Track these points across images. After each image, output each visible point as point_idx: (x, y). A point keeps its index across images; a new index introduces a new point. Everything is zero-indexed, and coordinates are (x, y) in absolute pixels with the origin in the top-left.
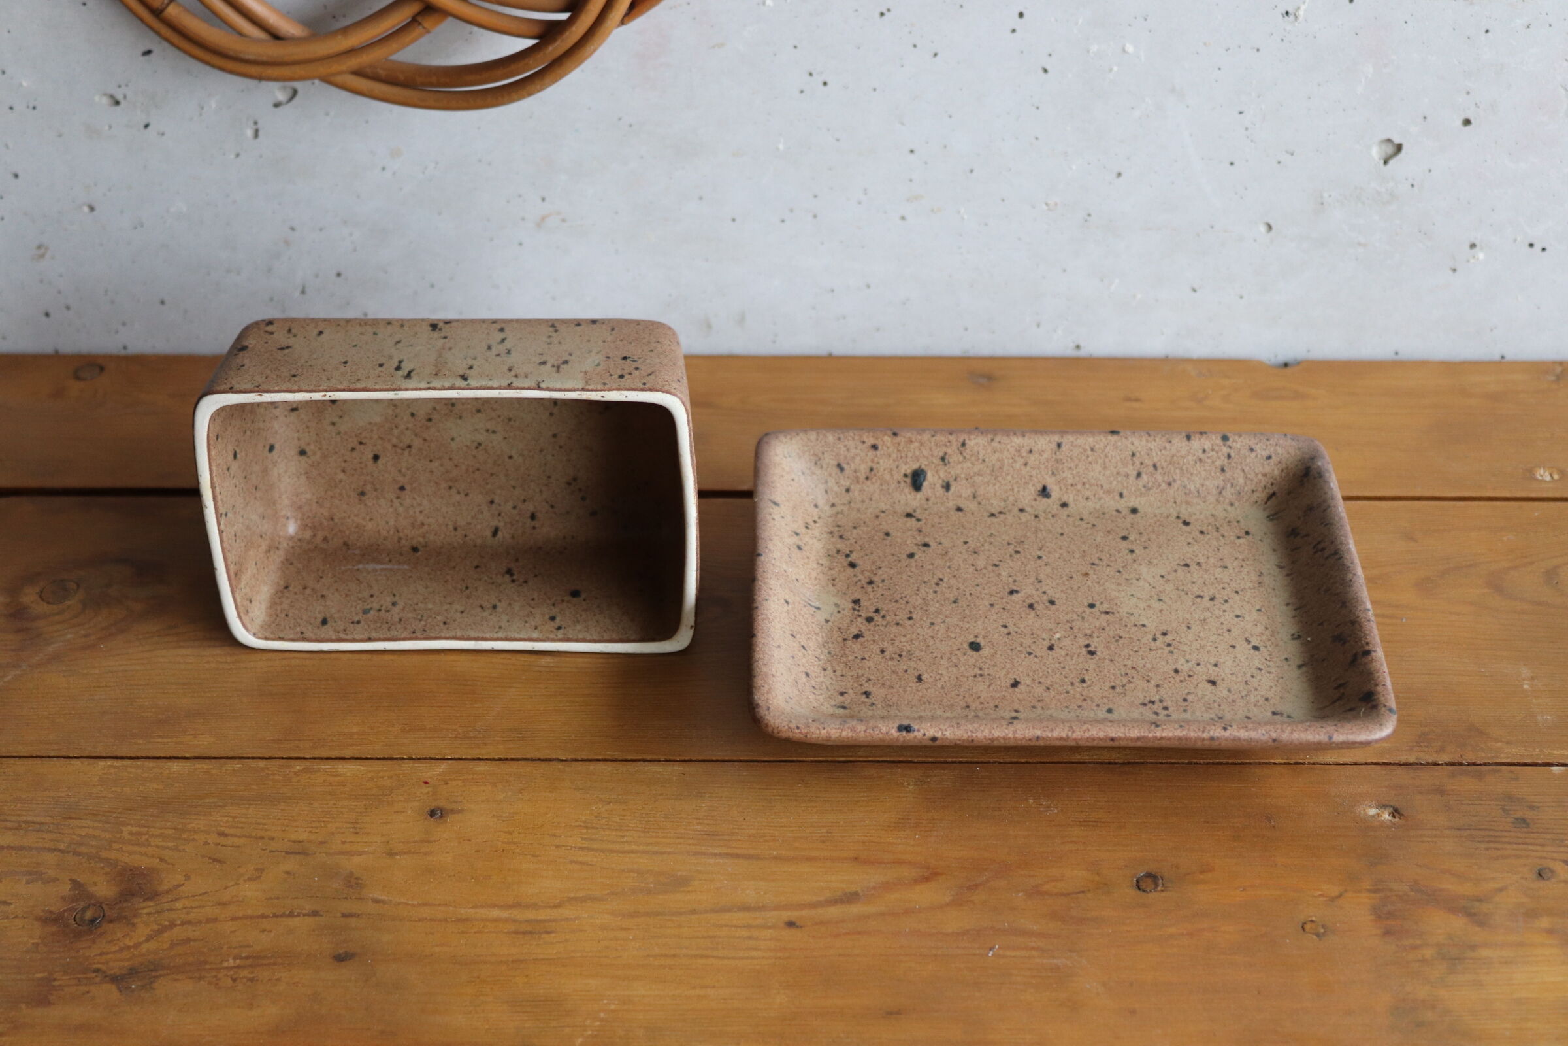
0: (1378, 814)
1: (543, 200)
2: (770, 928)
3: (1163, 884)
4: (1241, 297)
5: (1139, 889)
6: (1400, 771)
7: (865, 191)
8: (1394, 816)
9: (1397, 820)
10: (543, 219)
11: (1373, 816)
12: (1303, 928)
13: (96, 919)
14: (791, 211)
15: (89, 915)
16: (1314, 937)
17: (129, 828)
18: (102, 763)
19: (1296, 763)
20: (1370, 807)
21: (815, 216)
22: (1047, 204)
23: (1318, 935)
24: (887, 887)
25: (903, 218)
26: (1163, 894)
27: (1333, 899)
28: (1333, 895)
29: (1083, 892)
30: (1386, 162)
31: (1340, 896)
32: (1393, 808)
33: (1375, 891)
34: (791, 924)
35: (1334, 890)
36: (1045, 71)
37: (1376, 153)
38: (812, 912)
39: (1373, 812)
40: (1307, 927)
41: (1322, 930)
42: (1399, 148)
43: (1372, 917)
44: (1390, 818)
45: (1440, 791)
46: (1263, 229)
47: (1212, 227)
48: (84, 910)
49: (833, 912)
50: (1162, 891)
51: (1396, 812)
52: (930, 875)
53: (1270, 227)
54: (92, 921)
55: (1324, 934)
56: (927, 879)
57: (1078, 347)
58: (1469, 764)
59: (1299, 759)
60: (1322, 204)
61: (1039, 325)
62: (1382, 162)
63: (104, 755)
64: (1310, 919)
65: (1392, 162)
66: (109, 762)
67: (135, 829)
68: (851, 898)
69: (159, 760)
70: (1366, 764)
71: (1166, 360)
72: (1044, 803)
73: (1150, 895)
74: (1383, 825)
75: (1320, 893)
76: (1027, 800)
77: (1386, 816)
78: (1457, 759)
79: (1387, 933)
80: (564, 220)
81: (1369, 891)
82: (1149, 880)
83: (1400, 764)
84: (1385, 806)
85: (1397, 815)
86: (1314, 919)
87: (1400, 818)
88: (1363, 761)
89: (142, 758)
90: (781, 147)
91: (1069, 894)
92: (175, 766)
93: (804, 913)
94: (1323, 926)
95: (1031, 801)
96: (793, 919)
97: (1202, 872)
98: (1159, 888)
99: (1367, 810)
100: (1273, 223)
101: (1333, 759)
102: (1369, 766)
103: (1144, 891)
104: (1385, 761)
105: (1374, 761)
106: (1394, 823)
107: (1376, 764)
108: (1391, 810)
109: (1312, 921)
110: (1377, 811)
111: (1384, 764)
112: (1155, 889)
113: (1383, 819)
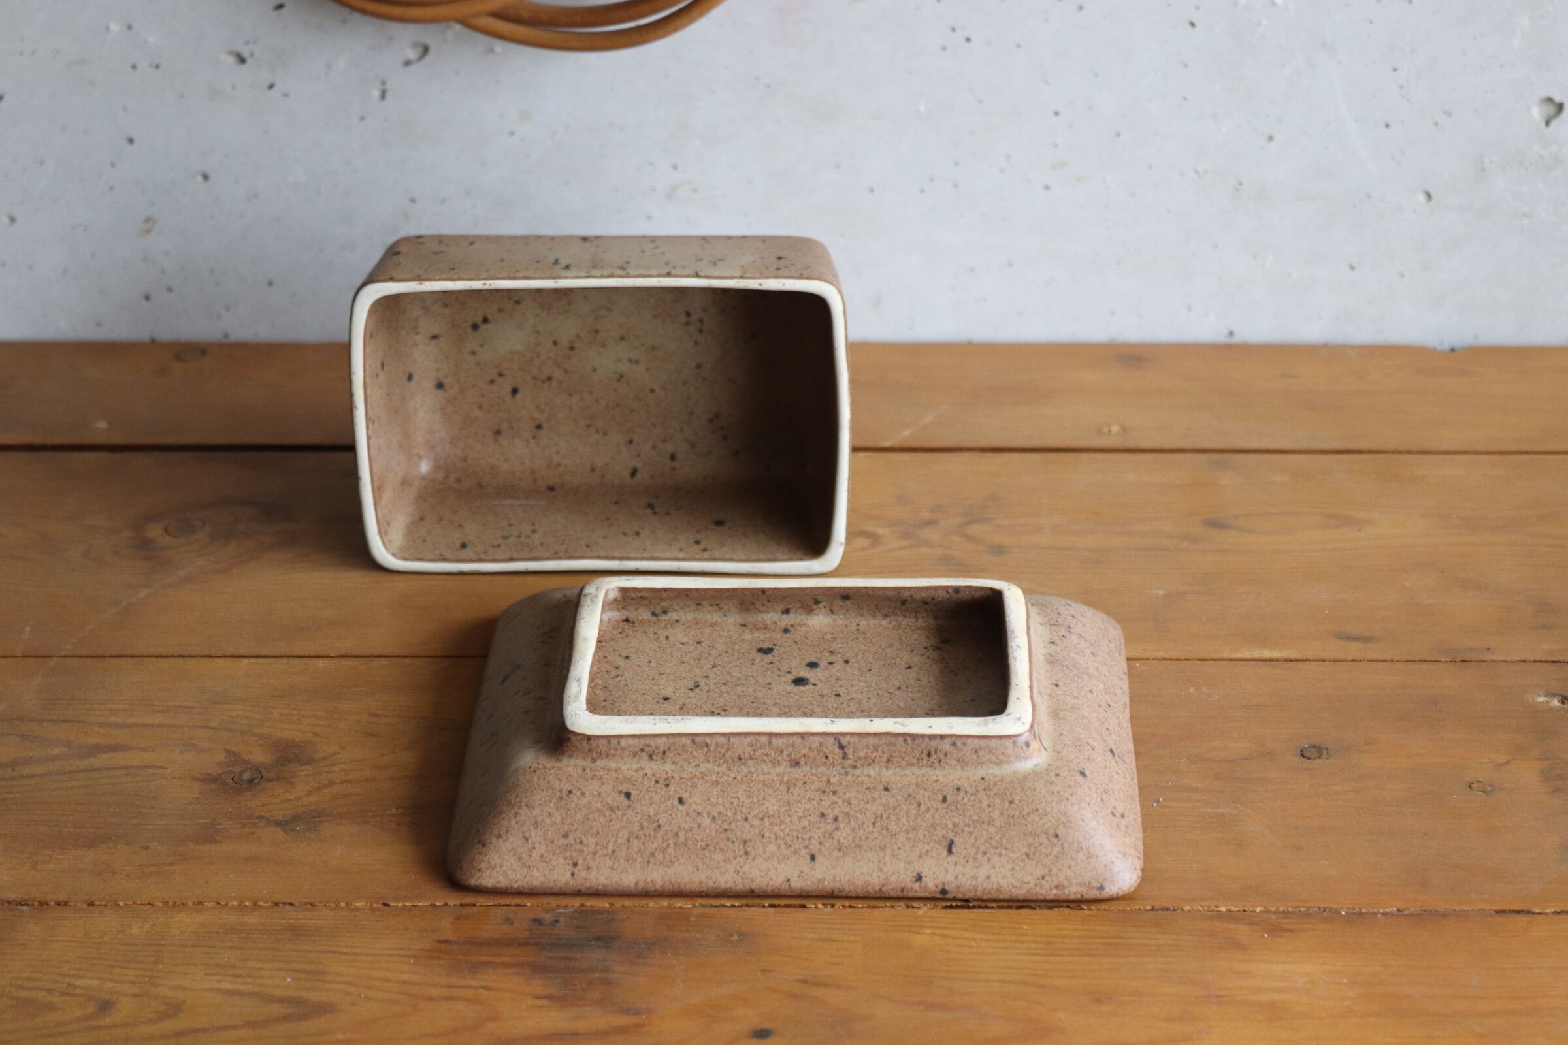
0: (1547, 702)
1: (675, 167)
3: (1328, 754)
4: (1403, 276)
5: (1304, 757)
7: (1008, 157)
8: (1563, 703)
10: (674, 189)
11: (1543, 702)
12: (1470, 787)
13: (255, 779)
14: (932, 179)
15: (246, 776)
16: (1482, 793)
17: (280, 710)
18: (245, 661)
19: (1463, 661)
20: (1539, 695)
21: (956, 186)
22: (1197, 172)
23: (1484, 792)
25: (1047, 188)
26: (1327, 761)
27: (1501, 765)
28: (1501, 761)
29: (1247, 759)
30: (1548, 123)
31: (1508, 762)
32: (1560, 695)
33: (1544, 759)
35: (1503, 758)
36: (1192, 25)
37: (1537, 113)
39: (1541, 699)
40: (1474, 786)
41: (1490, 789)
42: (1560, 107)
43: (1541, 779)
44: (1560, 704)
46: (1422, 198)
47: (1369, 197)
48: (242, 773)
50: (1327, 758)
51: (1565, 700)
53: (1429, 196)
54: (251, 781)
55: (1491, 791)
57: (1231, 334)
59: (1467, 656)
60: (1483, 170)
61: (1189, 309)
62: (1543, 123)
63: (247, 654)
64: (1477, 780)
65: (1554, 123)
66: (253, 660)
67: (285, 711)
69: (304, 659)
70: (1534, 661)
71: (1325, 347)
72: (1206, 691)
73: (1315, 761)
74: (1552, 710)
75: (1487, 760)
76: (1189, 688)
77: (1556, 703)
79: (1556, 790)
80: (695, 191)
81: (1539, 759)
82: (1313, 750)
84: (1554, 695)
85: (1566, 702)
86: (1481, 780)
88: (1532, 658)
89: (286, 656)
90: (922, 109)
91: (1232, 760)
92: (321, 663)
94: (1490, 785)
95: (1192, 690)
97: (1366, 744)
98: (1324, 756)
99: (1536, 699)
100: (1432, 192)
101: (1500, 658)
102: (1538, 664)
103: (1308, 758)
104: (1555, 659)
105: (1543, 660)
106: (1563, 708)
107: (1544, 662)
108: (1560, 698)
109: (1479, 782)
110: (1546, 699)
111: (1553, 662)
112: (1320, 757)
113: (1552, 705)
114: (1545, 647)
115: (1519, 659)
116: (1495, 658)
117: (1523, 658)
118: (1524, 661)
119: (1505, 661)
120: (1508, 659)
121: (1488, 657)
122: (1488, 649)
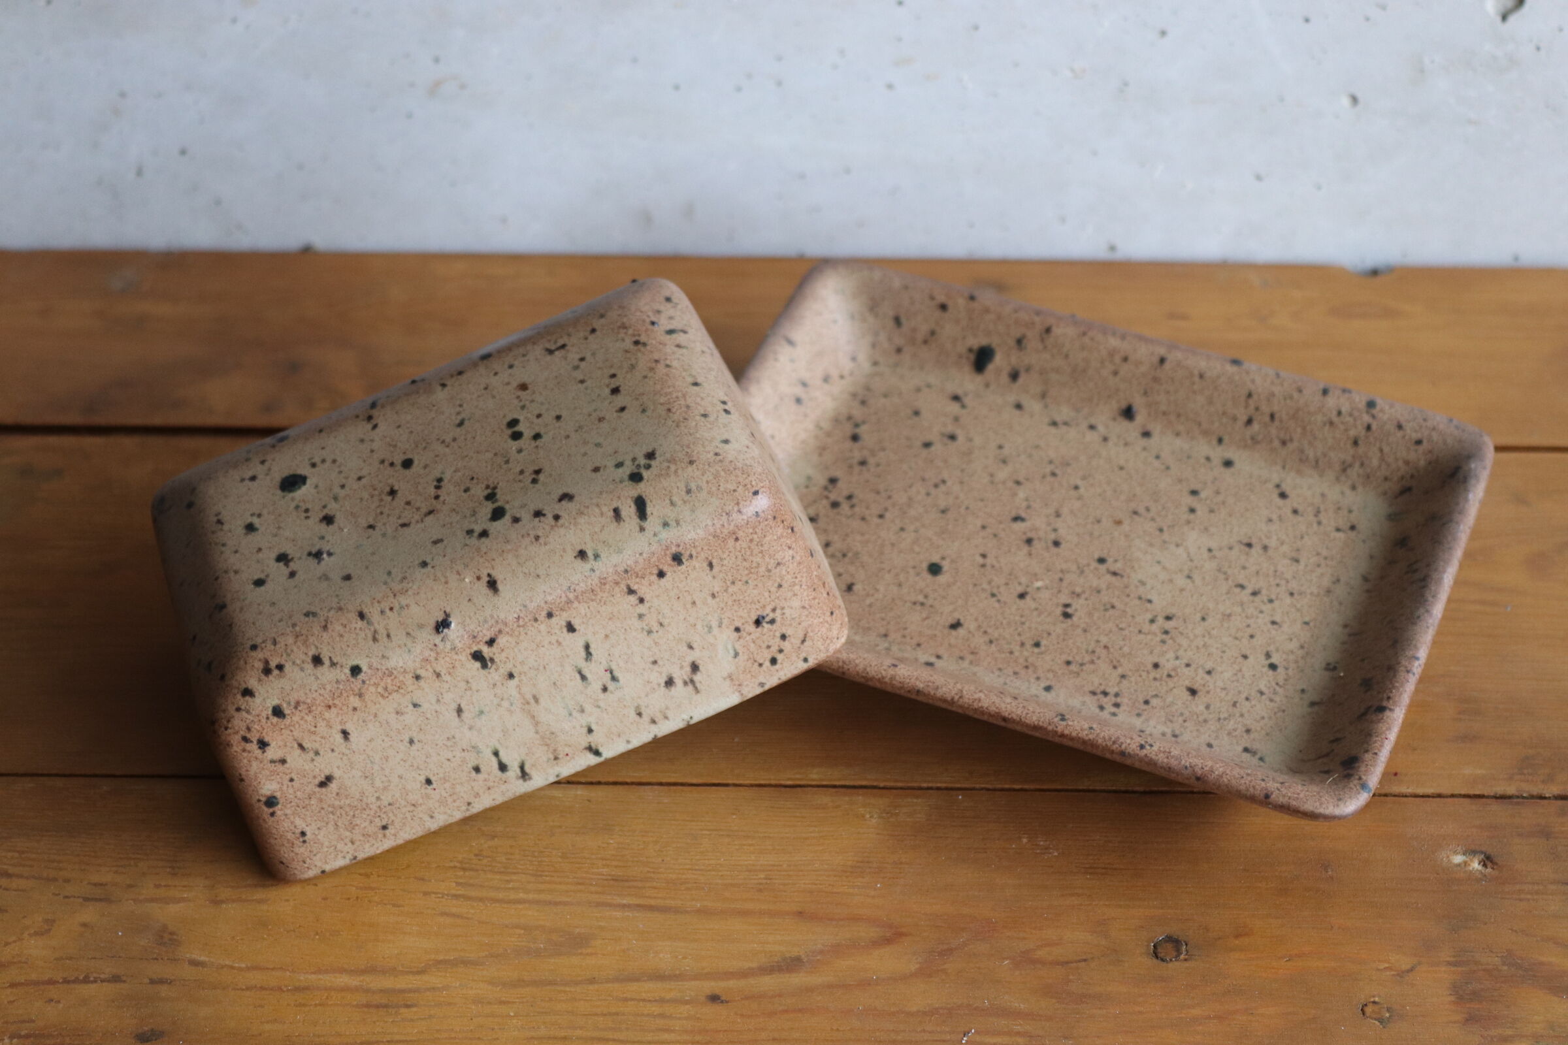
0: (1465, 863)
2: (687, 1002)
3: (1187, 951)
5: (1157, 957)
6: (1495, 806)
8: (1485, 865)
9: (1489, 870)
11: (1459, 865)
12: (1363, 1011)
16: (1377, 1022)
20: (1456, 853)
23: (1381, 1021)
24: (837, 950)
26: (1187, 964)
27: (1401, 974)
28: (1404, 967)
29: (1085, 960)
31: (1411, 970)
32: (1482, 852)
33: (1455, 965)
34: (714, 998)
35: (1405, 962)
38: (742, 983)
39: (1458, 859)
40: (1368, 1010)
41: (1387, 1015)
43: (1452, 998)
44: (1480, 868)
45: (1546, 833)
49: (768, 983)
50: (1186, 960)
51: (1487, 860)
52: (893, 936)
55: (1389, 1019)
56: (888, 941)
57: (1112, 249)
60: (1422, 71)
64: (1372, 1000)
68: (792, 964)
70: (1453, 796)
72: (1042, 843)
73: (1172, 965)
74: (1471, 877)
75: (1387, 965)
76: (1020, 838)
77: (1476, 865)
79: (1469, 1018)
81: (1449, 963)
82: (1169, 946)
83: (1495, 798)
84: (1473, 852)
85: (1489, 864)
86: (1377, 999)
87: (1493, 868)
88: (1449, 792)
91: (1067, 963)
93: (732, 983)
94: (1388, 1010)
95: (1025, 840)
96: (717, 992)
98: (1182, 956)
99: (1451, 857)
101: (1407, 792)
102: (1457, 802)
103: (1163, 960)
104: (1477, 792)
105: (1463, 793)
106: (1485, 874)
107: (1465, 795)
108: (1482, 856)
109: (1375, 1003)
110: (1465, 858)
111: (1476, 796)
112: (1177, 957)
113: (1471, 868)
114: (1468, 771)
115: (1433, 789)
116: (1404, 789)
118: (1440, 794)
119: (1416, 795)
120: (1420, 791)
122: (1396, 774)
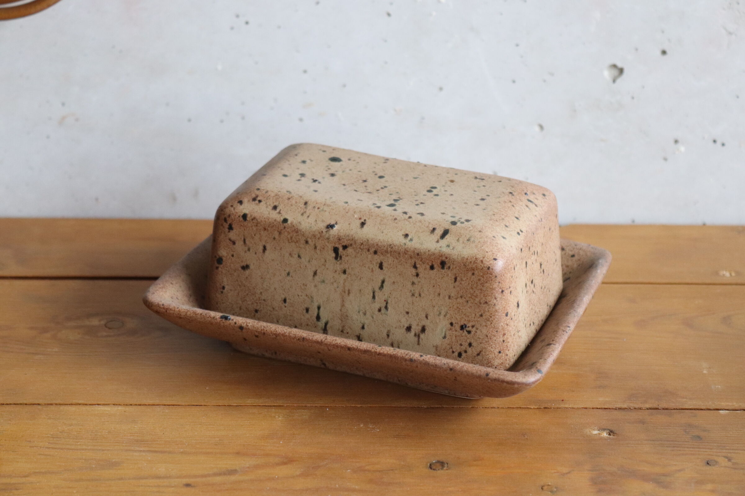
0: (599, 434)
1: (63, 104)
2: (173, 487)
3: (448, 467)
5: (431, 469)
6: (615, 412)
7: (275, 100)
8: (610, 435)
9: (612, 436)
10: (63, 118)
11: (596, 434)
12: (542, 489)
14: (228, 114)
16: (549, 493)
19: (545, 408)
20: (594, 430)
21: (243, 118)
22: (395, 110)
23: (552, 492)
24: (257, 467)
25: (301, 120)
26: (447, 471)
27: (563, 474)
28: (564, 472)
29: (392, 470)
30: (614, 81)
31: (569, 473)
32: (608, 430)
33: (592, 471)
34: (188, 485)
35: (565, 470)
36: (389, 15)
37: (607, 74)
38: (204, 479)
39: (596, 432)
40: (545, 488)
41: (555, 490)
42: (621, 71)
43: (590, 483)
44: (607, 436)
45: (643, 422)
46: (537, 129)
47: (504, 128)
49: (218, 479)
50: (447, 470)
51: (611, 432)
52: (288, 461)
53: (541, 127)
56: (285, 463)
58: (664, 409)
60: (575, 111)
62: (611, 81)
64: (547, 484)
65: (619, 81)
68: (232, 472)
70: (593, 408)
72: (371, 426)
73: (439, 472)
74: (602, 439)
75: (556, 471)
76: (359, 425)
77: (605, 434)
78: (655, 406)
79: (600, 491)
80: (77, 120)
81: (590, 470)
82: (438, 464)
83: (616, 409)
84: (604, 430)
85: (612, 434)
86: (550, 484)
87: (614, 435)
88: (591, 407)
90: (220, 67)
91: (382, 471)
93: (199, 480)
94: (556, 488)
95: (362, 426)
96: (189, 482)
97: (475, 461)
98: (445, 468)
99: (592, 432)
100: (544, 125)
101: (570, 406)
102: (595, 410)
103: (434, 470)
104: (606, 407)
105: (599, 407)
106: (610, 438)
107: (599, 408)
109: (548, 485)
110: (599, 432)
111: (605, 409)
112: (442, 469)
113: (602, 436)
114: (601, 399)
115: (582, 406)
116: (567, 406)
117: (585, 406)
118: (586, 408)
119: (573, 408)
120: (576, 406)
121: (562, 406)
122: (563, 400)
